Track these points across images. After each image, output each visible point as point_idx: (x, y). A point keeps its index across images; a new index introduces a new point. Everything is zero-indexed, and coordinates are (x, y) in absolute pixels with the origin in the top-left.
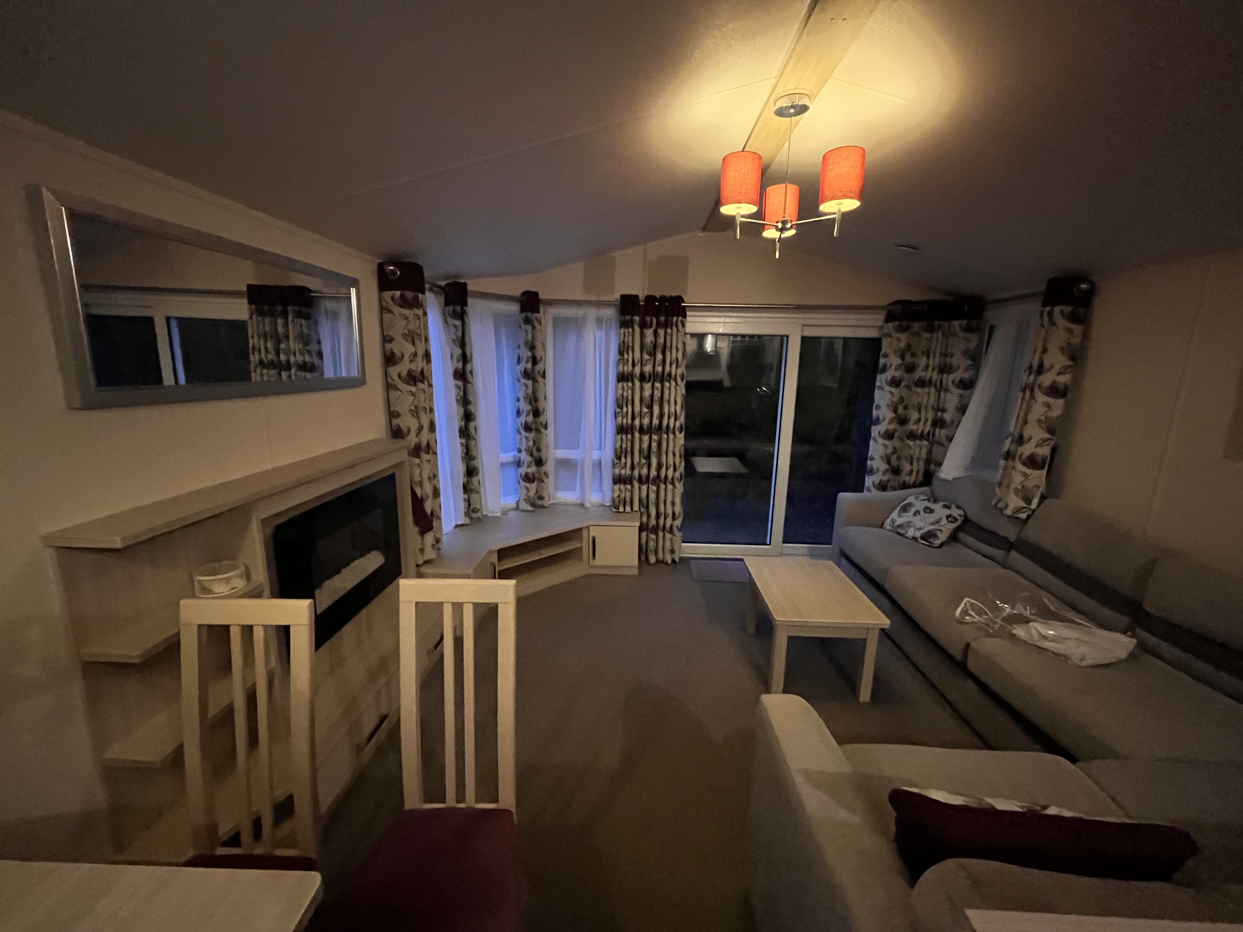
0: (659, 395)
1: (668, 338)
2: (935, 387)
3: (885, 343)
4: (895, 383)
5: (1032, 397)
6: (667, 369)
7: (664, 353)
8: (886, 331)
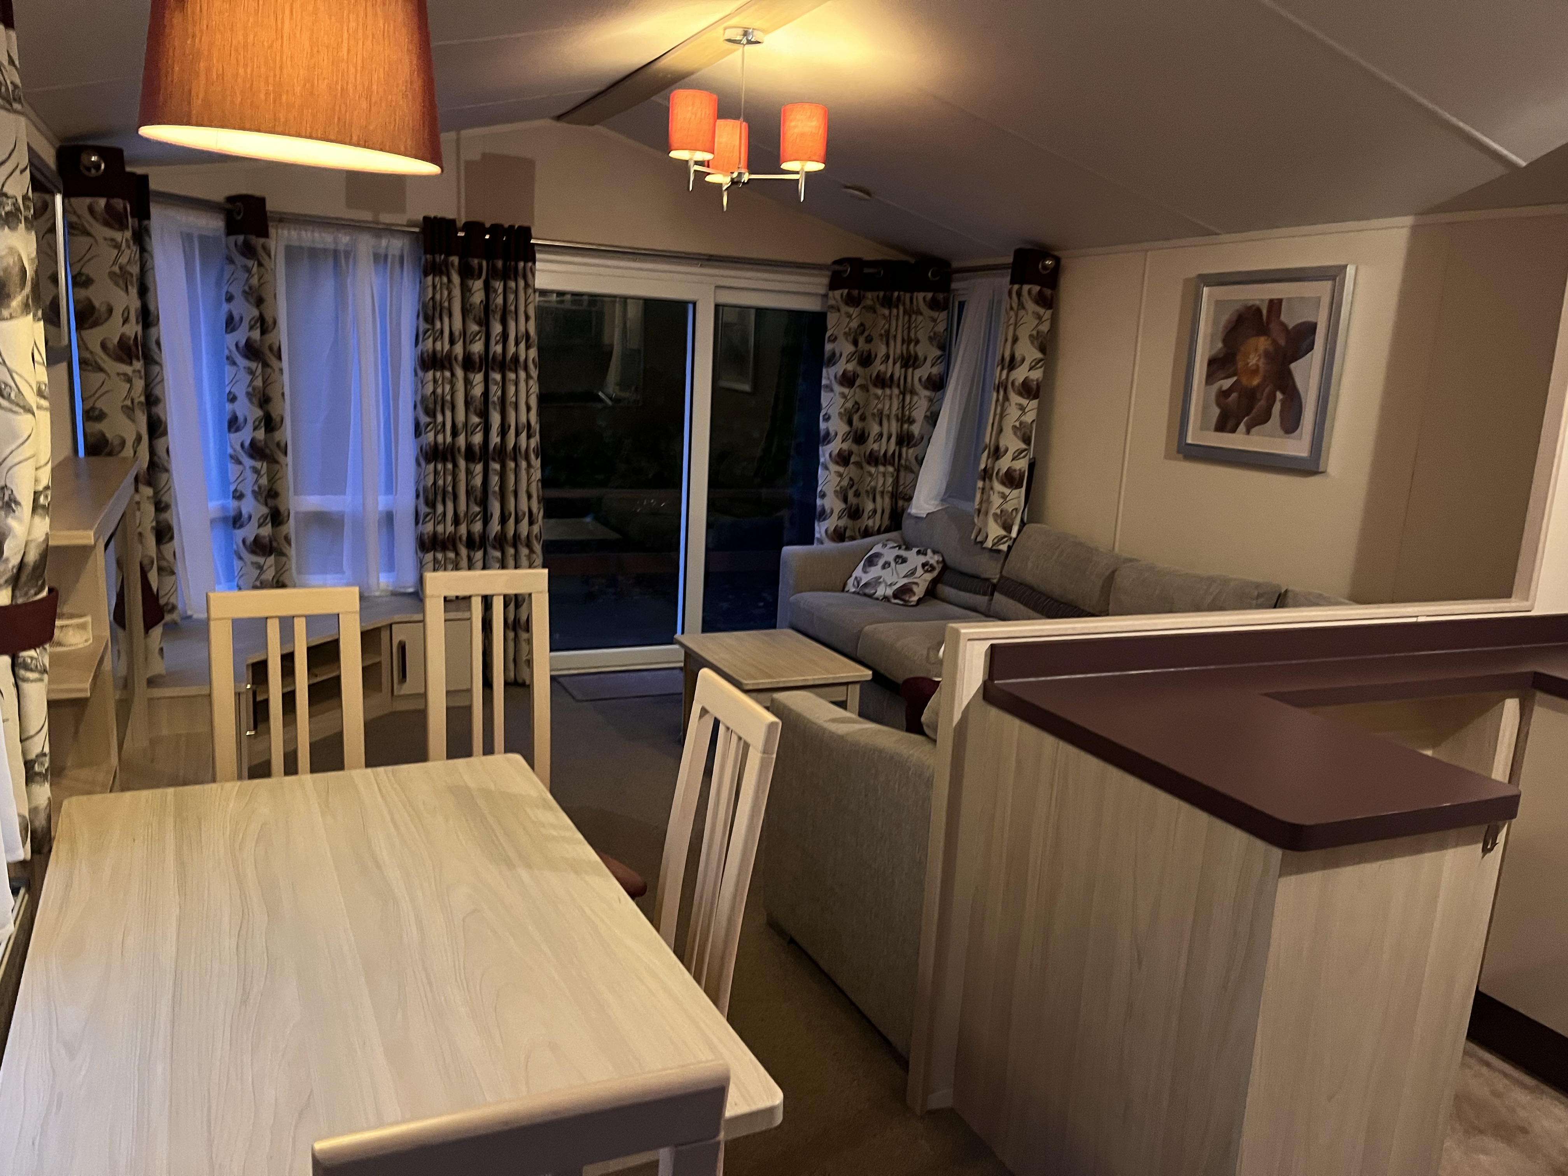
0: (499, 393)
1: (511, 297)
2: (898, 386)
3: (832, 319)
4: (847, 380)
5: (1006, 398)
6: (512, 349)
7: (504, 323)
8: (832, 302)
